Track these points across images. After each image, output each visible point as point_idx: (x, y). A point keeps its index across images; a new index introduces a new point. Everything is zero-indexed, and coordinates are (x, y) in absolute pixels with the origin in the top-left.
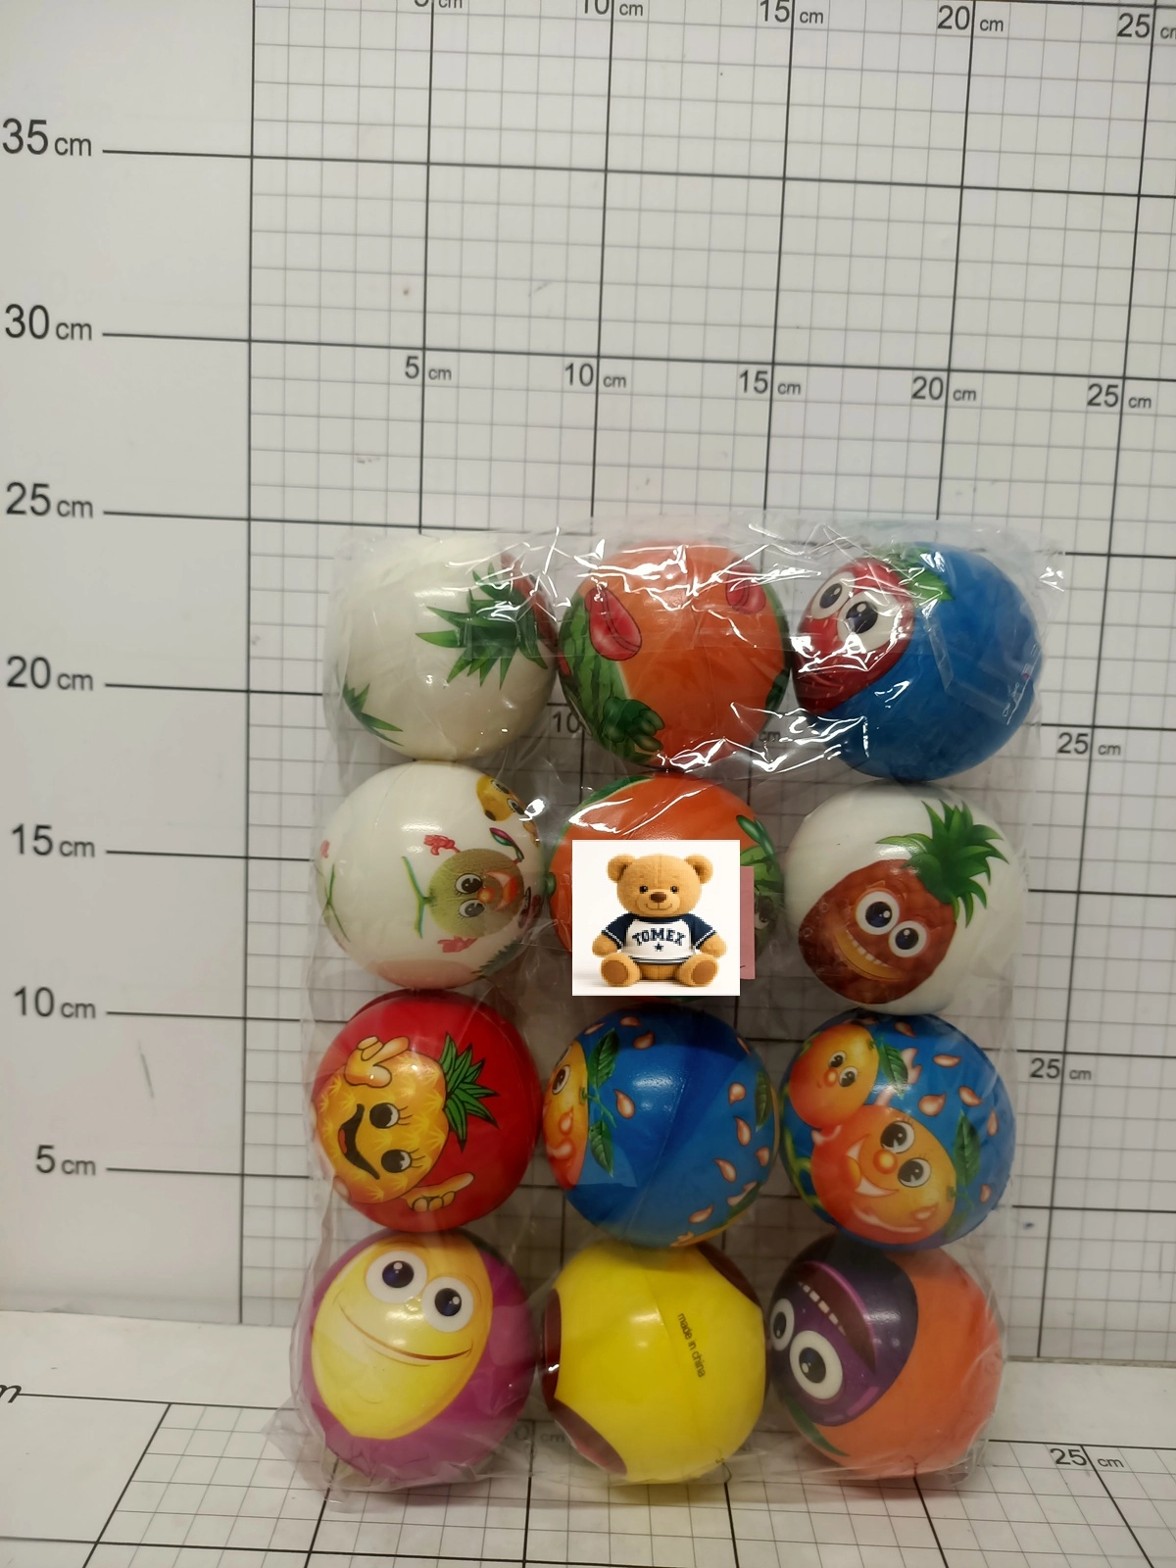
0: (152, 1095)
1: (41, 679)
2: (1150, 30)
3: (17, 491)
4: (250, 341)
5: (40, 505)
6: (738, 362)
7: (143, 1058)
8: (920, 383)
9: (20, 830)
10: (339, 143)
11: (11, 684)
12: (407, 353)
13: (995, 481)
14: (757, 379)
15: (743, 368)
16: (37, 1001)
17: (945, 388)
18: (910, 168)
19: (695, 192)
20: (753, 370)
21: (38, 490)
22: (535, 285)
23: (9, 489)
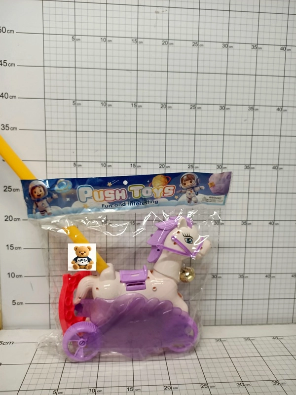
0: (33, 290)
1: (11, 219)
2: (196, 108)
3: (5, 188)
4: (46, 161)
5: (10, 190)
6: (130, 163)
7: (31, 284)
8: (161, 165)
9: (8, 246)
10: (61, 128)
11: (6, 220)
12: (73, 163)
16: (12, 275)
17: (165, 166)
18: (157, 131)
19: (122, 135)
20: (133, 164)
21: (9, 187)
22: (95, 151)
23: (4, 187)
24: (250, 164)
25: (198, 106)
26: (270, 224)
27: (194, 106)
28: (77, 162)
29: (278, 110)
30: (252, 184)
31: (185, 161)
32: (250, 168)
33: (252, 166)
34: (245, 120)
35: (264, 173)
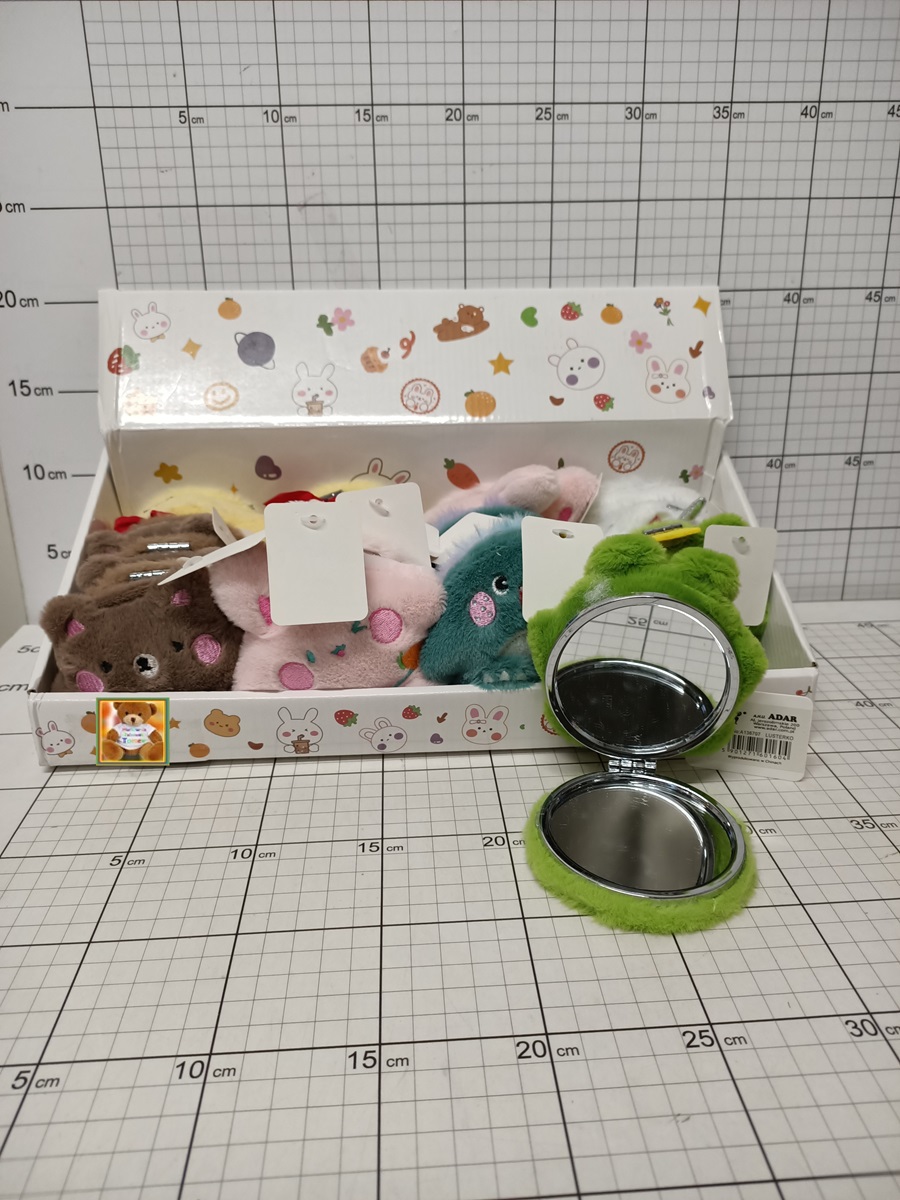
1: (11, 302)
4: (95, 107)
6: (354, 105)
8: (449, 112)
12: (177, 110)
13: (492, 164)
14: (365, 114)
15: (357, 108)
16: (35, 471)
17: (462, 114)
20: (362, 109)
22: (243, 67)
24: (732, 102)
26: (787, 299)
28: (188, 107)
30: (735, 170)
31: (527, 95)
32: (729, 114)
33: (736, 108)
35: (773, 132)
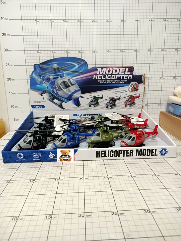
25: (96, 20)
27: (94, 20)
28: (39, 50)
29: (136, 21)
30: (124, 60)
31: (91, 49)
32: (123, 51)
34: (120, 27)
35: (130, 54)
